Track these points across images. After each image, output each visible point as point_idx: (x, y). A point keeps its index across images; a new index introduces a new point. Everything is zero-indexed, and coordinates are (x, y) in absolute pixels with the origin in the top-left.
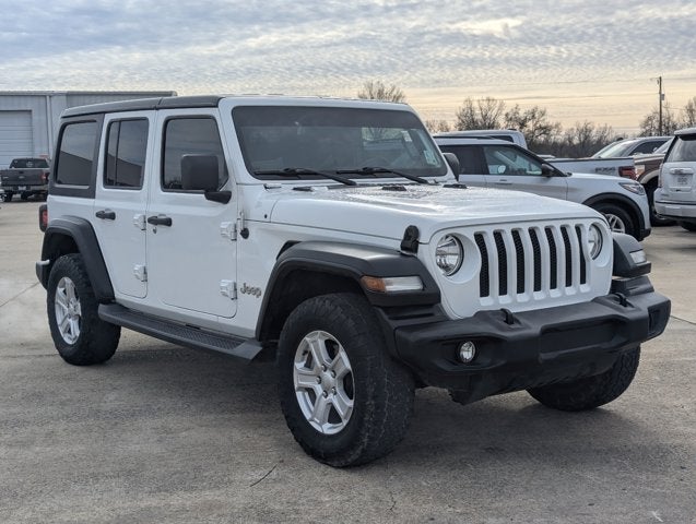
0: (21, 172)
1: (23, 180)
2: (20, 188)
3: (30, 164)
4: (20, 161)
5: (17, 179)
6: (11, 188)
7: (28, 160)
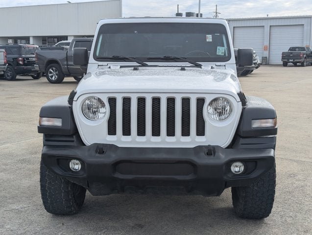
0: (291, 53)
1: (291, 56)
2: (290, 60)
3: (297, 49)
4: (293, 48)
5: (289, 56)
6: (286, 60)
7: (297, 48)
